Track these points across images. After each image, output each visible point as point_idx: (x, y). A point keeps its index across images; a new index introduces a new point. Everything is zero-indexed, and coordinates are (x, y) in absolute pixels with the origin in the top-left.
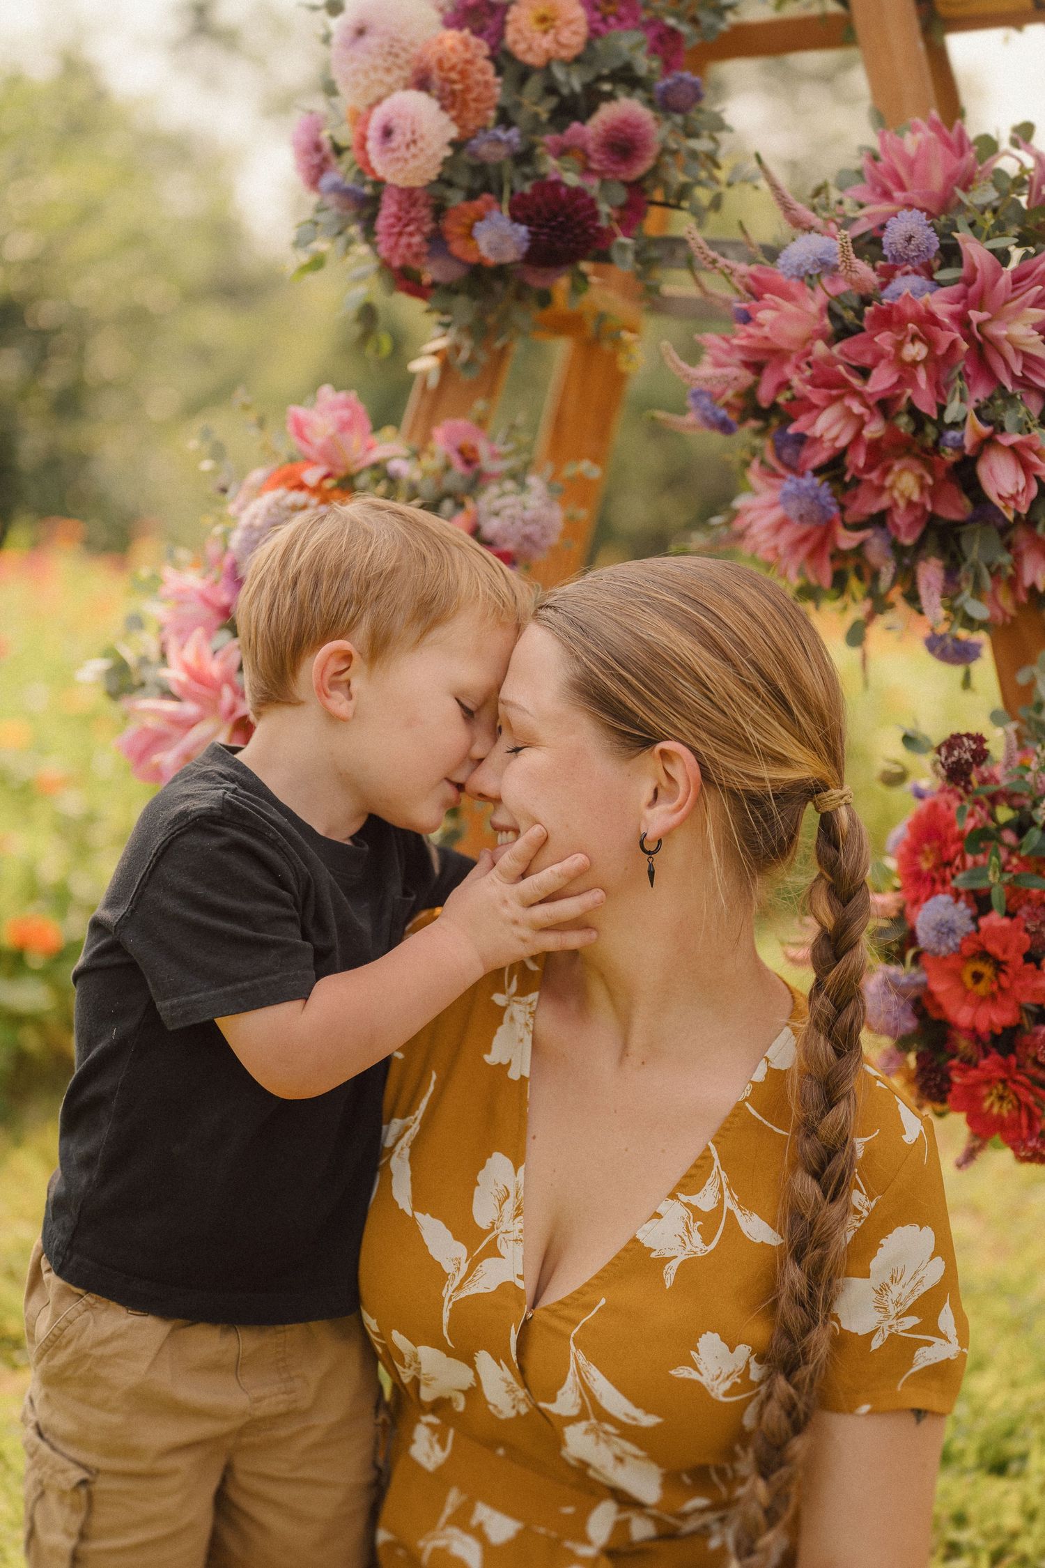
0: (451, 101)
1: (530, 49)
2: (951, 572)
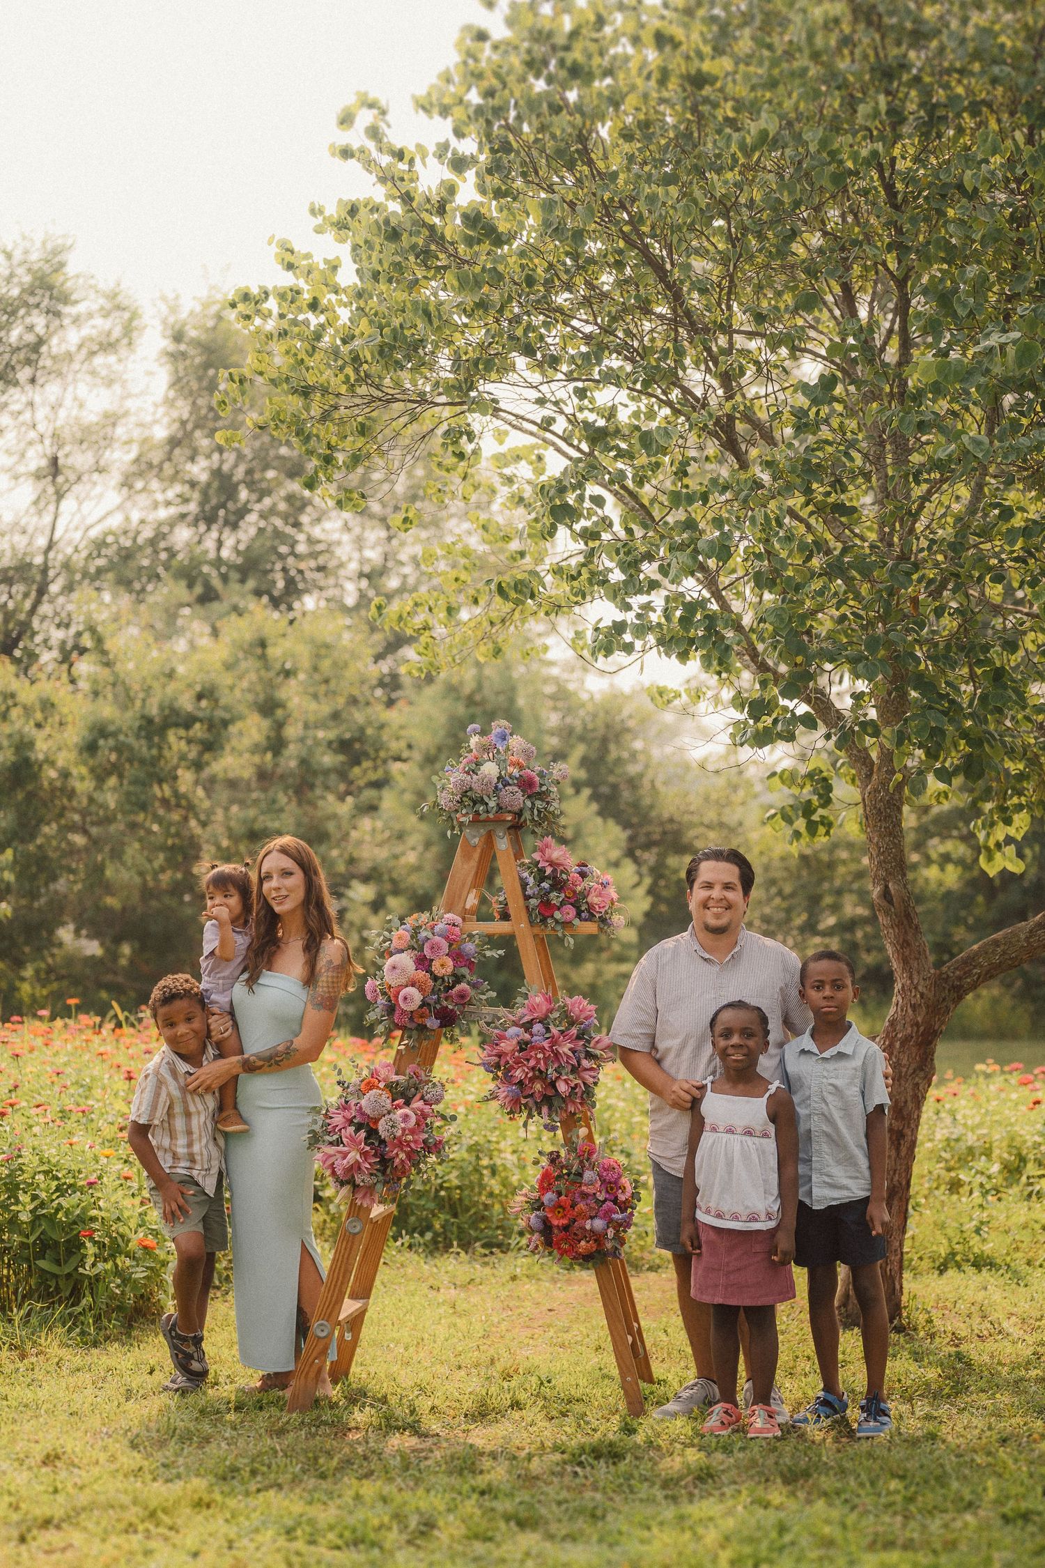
0: (421, 990)
1: (439, 973)
2: (550, 1109)
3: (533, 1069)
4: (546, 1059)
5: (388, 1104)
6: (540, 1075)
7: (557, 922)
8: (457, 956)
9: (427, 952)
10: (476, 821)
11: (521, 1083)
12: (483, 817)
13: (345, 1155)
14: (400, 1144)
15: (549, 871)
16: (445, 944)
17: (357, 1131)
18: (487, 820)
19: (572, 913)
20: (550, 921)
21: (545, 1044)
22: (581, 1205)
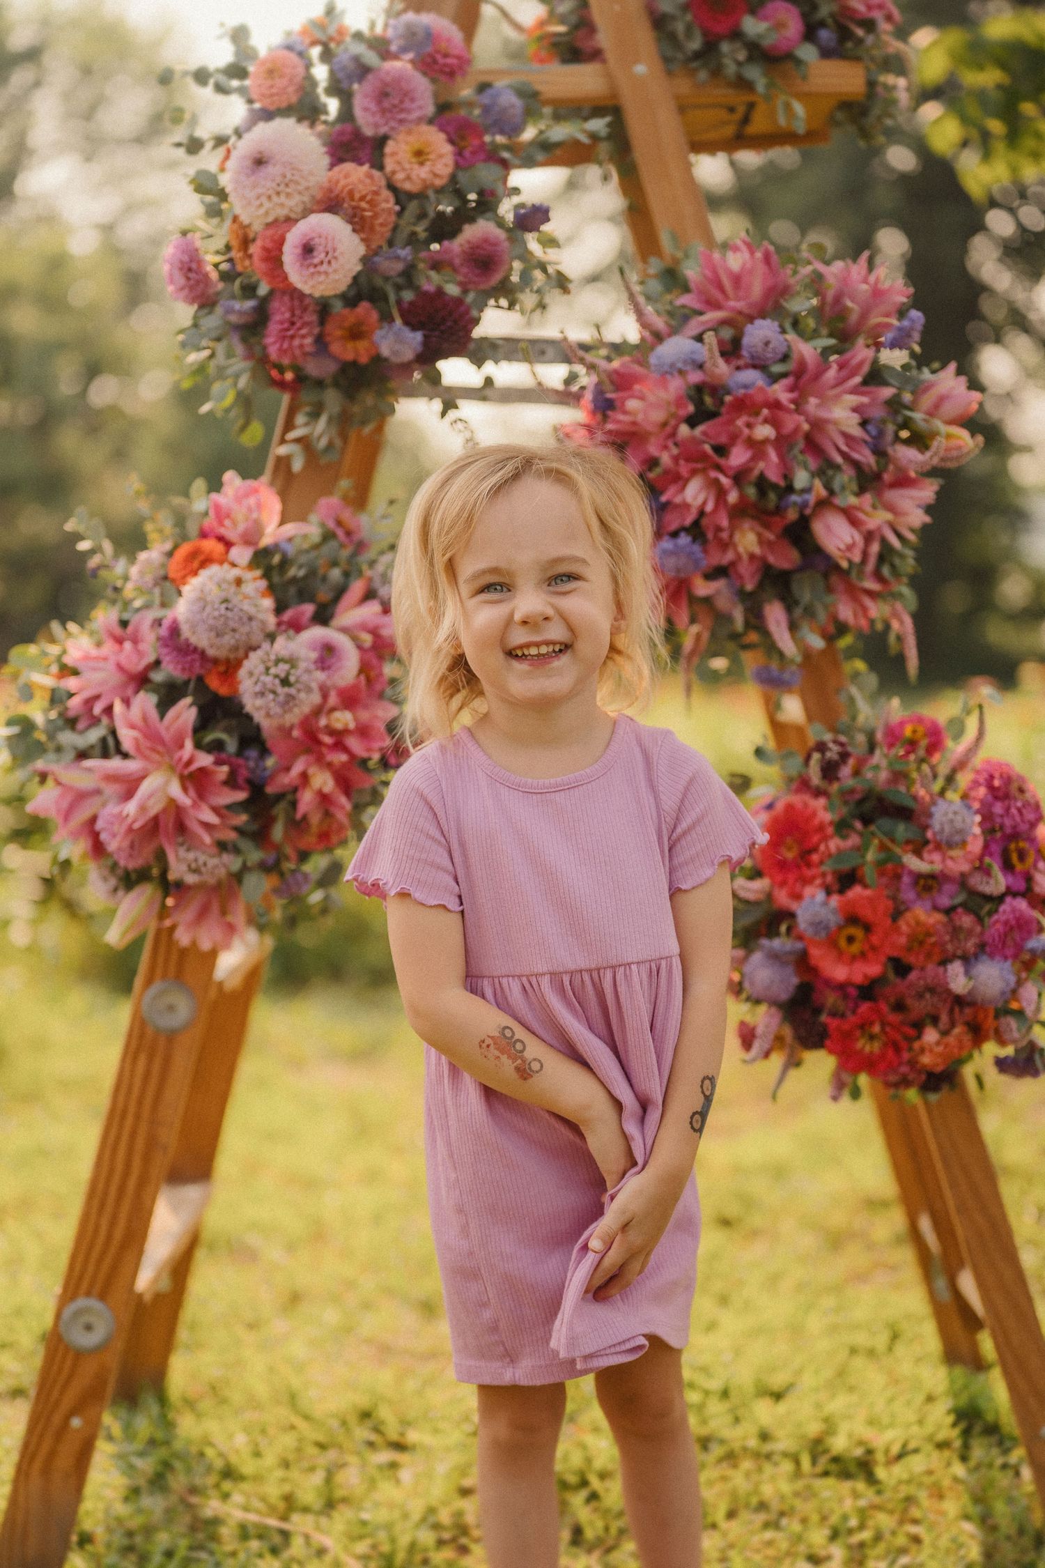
0: (361, 225)
1: (408, 178)
3: (739, 478)
4: (783, 442)
5: (265, 609)
6: (763, 500)
7: (750, 49)
9: (365, 112)
11: (696, 530)
13: (130, 787)
14: (313, 740)
16: (422, 87)
17: (164, 705)
19: (793, 26)
20: (725, 47)
21: (780, 392)
22: (922, 914)
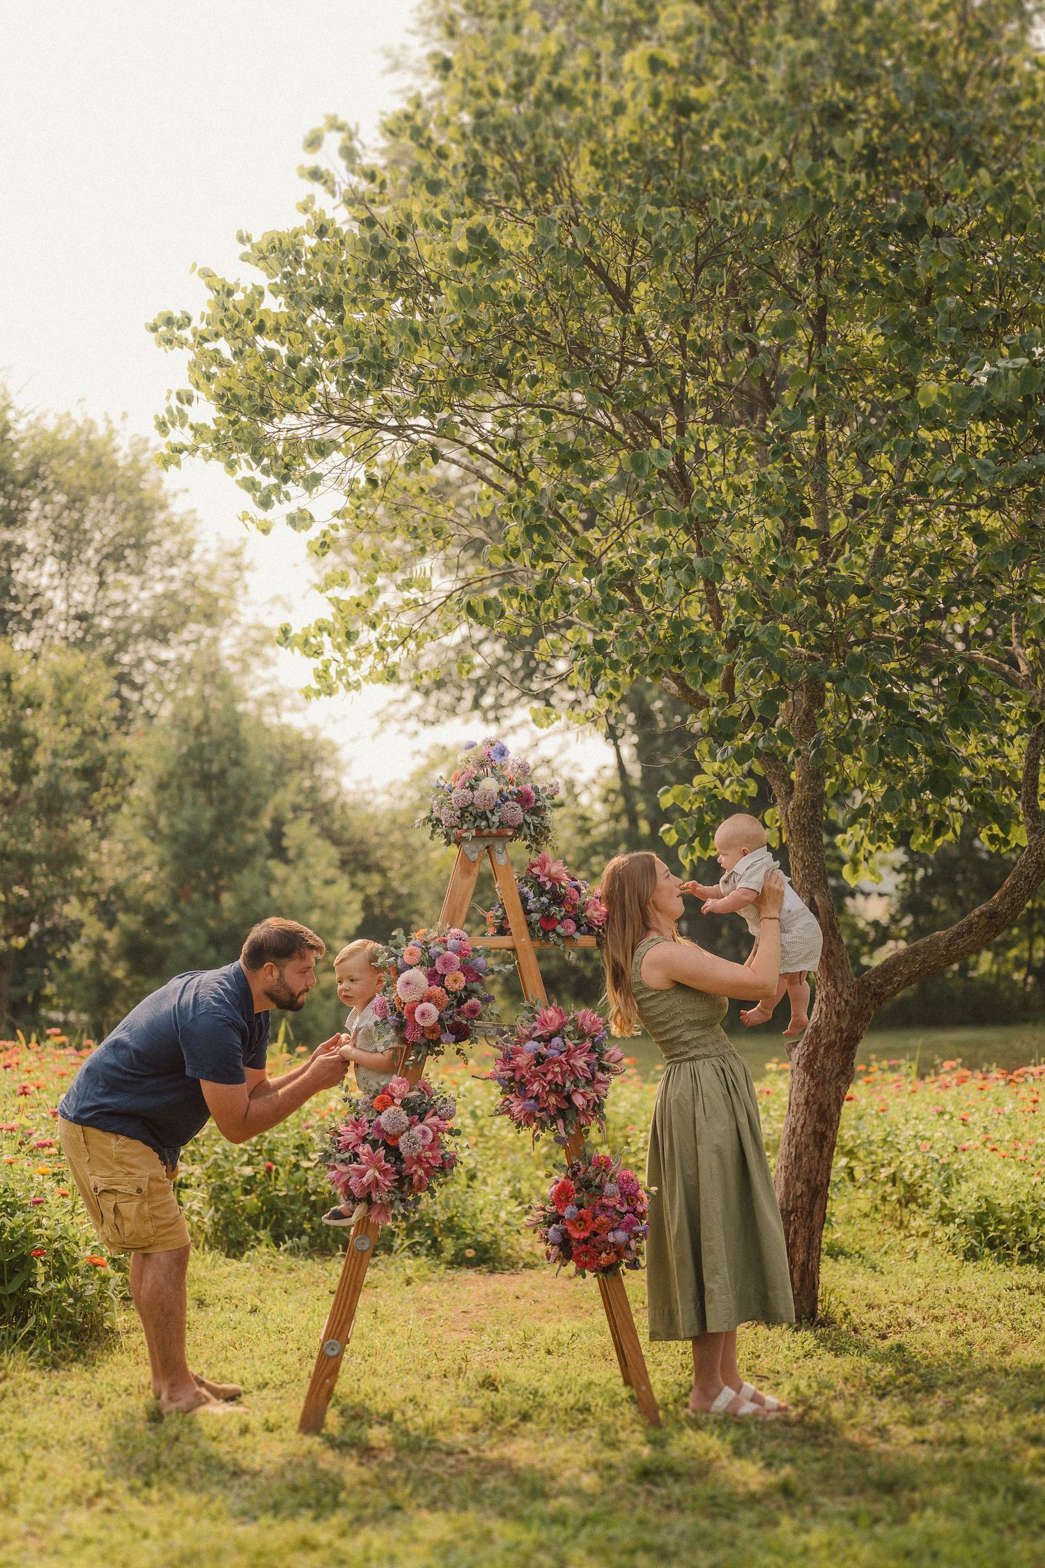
0: (437, 1004)
1: (452, 987)
2: (564, 1121)
3: (549, 1083)
4: (563, 1073)
5: (405, 1119)
6: (557, 1089)
7: (559, 935)
8: (467, 969)
9: (438, 966)
10: (479, 836)
11: (537, 1098)
12: (486, 832)
13: (362, 1174)
14: (419, 1160)
15: (549, 885)
16: (456, 959)
17: (374, 1148)
18: (490, 836)
19: (573, 927)
20: (552, 935)
21: (562, 1058)
22: (602, 1218)
